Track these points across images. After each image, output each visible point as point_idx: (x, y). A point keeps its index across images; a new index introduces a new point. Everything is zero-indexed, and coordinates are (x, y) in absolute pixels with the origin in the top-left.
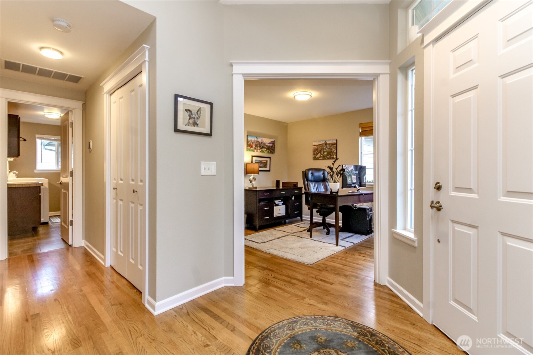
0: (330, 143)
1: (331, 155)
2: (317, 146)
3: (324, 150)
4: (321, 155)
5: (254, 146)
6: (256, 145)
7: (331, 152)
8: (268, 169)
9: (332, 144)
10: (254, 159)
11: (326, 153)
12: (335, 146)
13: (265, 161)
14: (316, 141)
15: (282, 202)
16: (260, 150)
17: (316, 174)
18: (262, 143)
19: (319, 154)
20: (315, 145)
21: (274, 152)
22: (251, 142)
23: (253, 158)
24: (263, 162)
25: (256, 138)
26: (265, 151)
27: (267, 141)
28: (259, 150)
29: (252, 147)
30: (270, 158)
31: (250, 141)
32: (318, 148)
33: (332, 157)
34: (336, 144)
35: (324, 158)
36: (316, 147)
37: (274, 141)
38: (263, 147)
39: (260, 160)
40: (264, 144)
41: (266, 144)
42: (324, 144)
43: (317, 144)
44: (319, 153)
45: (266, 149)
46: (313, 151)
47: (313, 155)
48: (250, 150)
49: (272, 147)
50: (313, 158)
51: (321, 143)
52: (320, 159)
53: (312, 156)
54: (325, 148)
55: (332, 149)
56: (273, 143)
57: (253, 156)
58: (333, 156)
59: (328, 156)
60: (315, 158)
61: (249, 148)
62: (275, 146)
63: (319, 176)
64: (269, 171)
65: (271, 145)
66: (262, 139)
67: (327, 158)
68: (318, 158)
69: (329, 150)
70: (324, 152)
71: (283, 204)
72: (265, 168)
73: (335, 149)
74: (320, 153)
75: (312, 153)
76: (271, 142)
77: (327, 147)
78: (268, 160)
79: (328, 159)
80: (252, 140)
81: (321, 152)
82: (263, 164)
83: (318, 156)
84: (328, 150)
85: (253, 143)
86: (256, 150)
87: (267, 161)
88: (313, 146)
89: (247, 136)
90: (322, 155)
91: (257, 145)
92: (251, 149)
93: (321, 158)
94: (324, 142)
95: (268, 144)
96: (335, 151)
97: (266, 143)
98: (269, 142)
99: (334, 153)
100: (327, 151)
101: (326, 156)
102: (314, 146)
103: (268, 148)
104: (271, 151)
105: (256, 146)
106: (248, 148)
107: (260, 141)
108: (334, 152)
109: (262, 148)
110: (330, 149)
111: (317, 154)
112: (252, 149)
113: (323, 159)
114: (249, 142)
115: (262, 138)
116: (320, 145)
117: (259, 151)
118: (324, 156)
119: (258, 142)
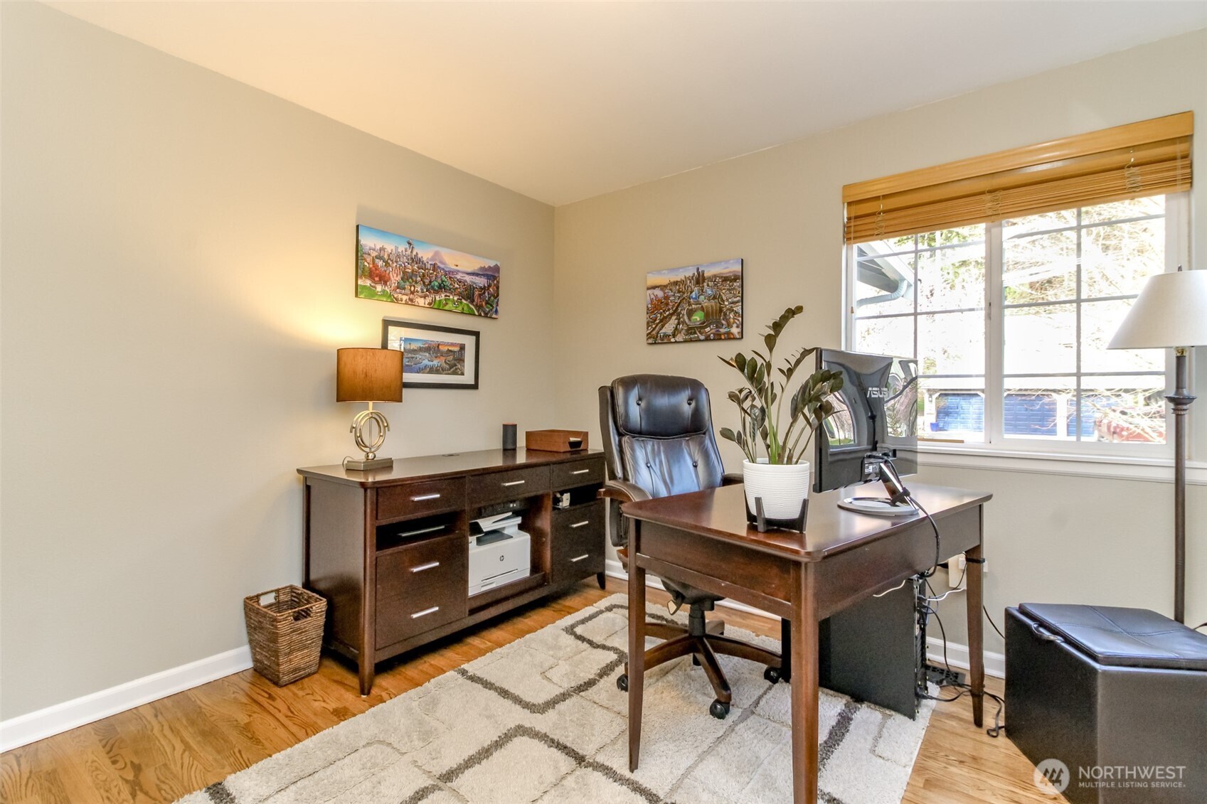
0: (715, 276)
1: (719, 325)
2: (662, 287)
3: (690, 305)
4: (679, 324)
5: (395, 278)
6: (405, 273)
7: (721, 310)
8: (468, 378)
9: (725, 279)
10: (395, 334)
11: (698, 317)
12: (737, 284)
13: (452, 345)
14: (659, 272)
15: (519, 520)
16: (428, 300)
17: (663, 401)
18: (435, 267)
19: (673, 321)
20: (654, 288)
21: (496, 312)
22: (379, 257)
23: (391, 329)
24: (443, 349)
25: (407, 246)
26: (450, 306)
27: (463, 264)
28: (425, 297)
29: (383, 280)
30: (477, 334)
31: (374, 254)
32: (667, 298)
33: (722, 330)
34: (739, 278)
35: (693, 334)
36: (659, 293)
37: (497, 269)
38: (442, 287)
39: (426, 342)
40: (450, 274)
41: (458, 277)
42: (690, 279)
43: (664, 279)
44: (671, 315)
45: (460, 294)
46: (649, 311)
47: (648, 324)
48: (372, 295)
49: (483, 289)
50: (649, 335)
51: (679, 276)
52: (676, 342)
53: (643, 331)
54: (693, 295)
55: (723, 301)
56: (492, 274)
57: (387, 323)
58: (729, 326)
59: (708, 329)
60: (655, 339)
61: (368, 283)
62: (498, 288)
63: (675, 412)
64: (475, 386)
65: (481, 282)
66: (436, 254)
67: (702, 337)
68: (666, 336)
69: (713, 302)
70: (690, 313)
71: (521, 527)
72: (455, 373)
73: (735, 300)
74: (674, 318)
75: (643, 318)
76: (483, 269)
77: (702, 291)
78: (469, 341)
79: (707, 339)
80: (382, 249)
81: (679, 315)
82: (443, 359)
83: (669, 328)
84: (706, 304)
85: (387, 264)
86: (405, 298)
87: (462, 347)
88: (648, 289)
89: (358, 227)
90: (684, 322)
91: (414, 273)
92: (379, 288)
93: (680, 338)
94: (691, 272)
95: (468, 279)
96: (738, 309)
97: (458, 272)
98: (470, 270)
99: (731, 316)
100: (702, 309)
101: (701, 327)
102: (650, 292)
103: (468, 293)
104: (479, 307)
105: (406, 277)
106: (360, 282)
107: (425, 259)
108: (731, 310)
109: (436, 292)
110: (714, 298)
111: (664, 321)
112: (383, 291)
113: (685, 341)
114: (369, 259)
115: (437, 249)
116: (676, 283)
117: (421, 301)
118: (691, 330)
119: (415, 260)
